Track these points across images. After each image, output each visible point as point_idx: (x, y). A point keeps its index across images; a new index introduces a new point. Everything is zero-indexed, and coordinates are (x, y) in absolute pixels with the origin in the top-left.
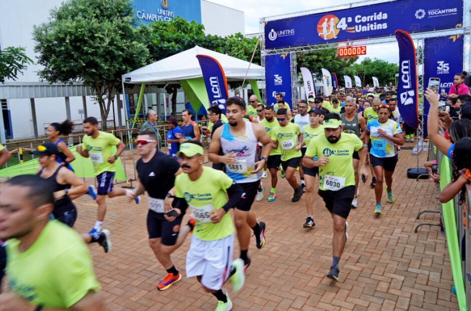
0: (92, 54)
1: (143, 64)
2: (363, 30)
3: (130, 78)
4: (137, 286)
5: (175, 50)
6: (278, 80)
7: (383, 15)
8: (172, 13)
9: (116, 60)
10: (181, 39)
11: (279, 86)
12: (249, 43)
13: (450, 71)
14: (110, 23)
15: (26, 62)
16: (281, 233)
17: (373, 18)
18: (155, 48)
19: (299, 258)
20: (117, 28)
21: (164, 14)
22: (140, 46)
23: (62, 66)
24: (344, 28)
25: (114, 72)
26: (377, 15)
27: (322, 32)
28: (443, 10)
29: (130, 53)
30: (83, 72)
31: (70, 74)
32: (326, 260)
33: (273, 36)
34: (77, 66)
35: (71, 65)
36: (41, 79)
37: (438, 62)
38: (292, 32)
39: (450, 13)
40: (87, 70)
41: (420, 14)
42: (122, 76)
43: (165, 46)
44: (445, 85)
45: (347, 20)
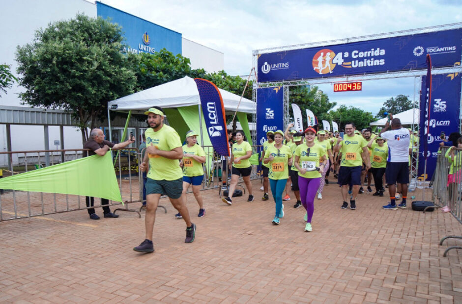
0: (79, 78)
1: (131, 91)
2: (359, 66)
3: (116, 106)
4: (161, 300)
5: (163, 80)
6: (270, 113)
7: (381, 50)
8: (153, 49)
9: (102, 86)
10: (169, 70)
11: (271, 120)
12: (233, 81)
13: (446, 109)
14: (98, 47)
15: (10, 81)
16: (302, 254)
17: (371, 54)
18: (143, 77)
19: (331, 277)
20: (106, 52)
21: (145, 49)
22: (128, 72)
23: (47, 88)
24: (340, 63)
25: (101, 98)
26: (374, 51)
27: (318, 67)
28: (442, 48)
29: (118, 79)
30: (68, 96)
31: (54, 98)
32: (362, 280)
33: (266, 69)
34: (62, 89)
35: (56, 88)
36: (22, 102)
37: (435, 100)
38: (286, 65)
39: (449, 51)
40: (73, 93)
41: (419, 51)
42: (108, 102)
43: (153, 75)
44: (442, 123)
45: (343, 55)
